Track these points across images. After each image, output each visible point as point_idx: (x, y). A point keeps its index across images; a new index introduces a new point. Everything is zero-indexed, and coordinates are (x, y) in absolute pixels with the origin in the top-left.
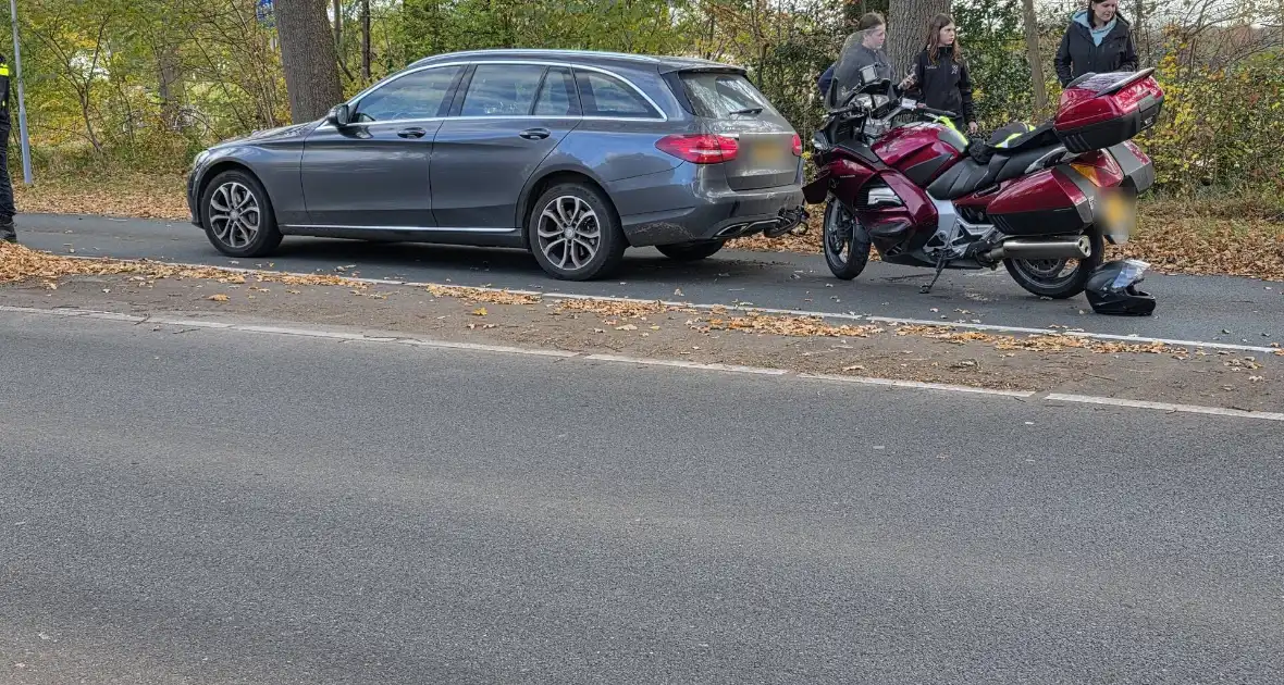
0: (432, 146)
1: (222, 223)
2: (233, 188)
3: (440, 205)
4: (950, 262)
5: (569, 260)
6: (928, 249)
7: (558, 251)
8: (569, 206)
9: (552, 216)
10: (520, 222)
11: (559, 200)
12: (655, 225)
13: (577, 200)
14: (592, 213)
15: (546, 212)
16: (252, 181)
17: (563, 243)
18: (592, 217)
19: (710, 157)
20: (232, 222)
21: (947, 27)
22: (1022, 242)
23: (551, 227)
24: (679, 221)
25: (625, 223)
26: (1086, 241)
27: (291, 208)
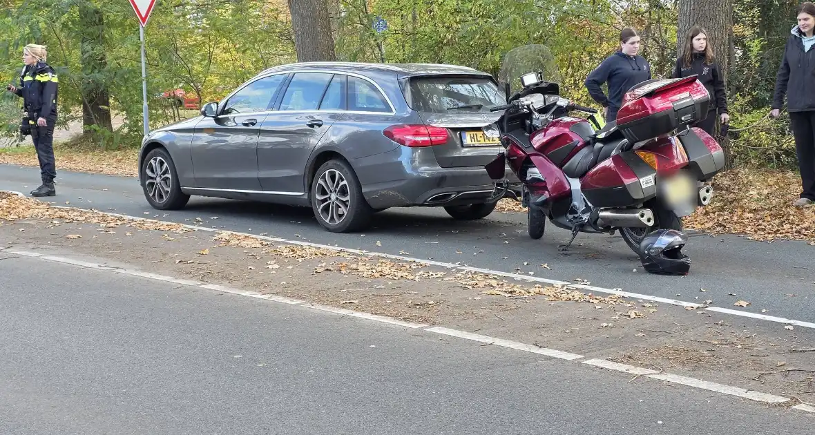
0: (259, 132)
1: (152, 184)
2: (158, 160)
3: (263, 174)
4: (582, 227)
5: (332, 218)
6: (570, 217)
7: (326, 209)
8: (333, 177)
9: (323, 184)
10: (307, 189)
11: (327, 172)
12: (383, 193)
13: (337, 172)
14: (345, 182)
15: (321, 181)
16: (168, 156)
17: (329, 204)
18: (345, 185)
19: (423, 141)
20: (157, 184)
21: (697, 37)
22: (617, 213)
23: (324, 192)
24: (398, 189)
25: (364, 190)
26: (648, 213)
27: (186, 175)
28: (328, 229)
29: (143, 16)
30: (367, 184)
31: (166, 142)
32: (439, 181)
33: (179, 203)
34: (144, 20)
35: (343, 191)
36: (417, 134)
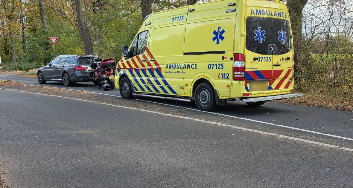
1: (39, 79)
2: (40, 74)
5: (66, 84)
10: (62, 79)
11: (65, 75)
14: (67, 77)
15: (64, 77)
16: (42, 73)
17: (65, 81)
23: (65, 79)
24: (75, 78)
25: (70, 78)
26: (106, 81)
27: (45, 76)
28: (66, 86)
29: (54, 43)
30: (71, 77)
31: (41, 70)
32: (83, 77)
33: (44, 82)
34: (54, 44)
35: (67, 79)
36: (79, 68)
